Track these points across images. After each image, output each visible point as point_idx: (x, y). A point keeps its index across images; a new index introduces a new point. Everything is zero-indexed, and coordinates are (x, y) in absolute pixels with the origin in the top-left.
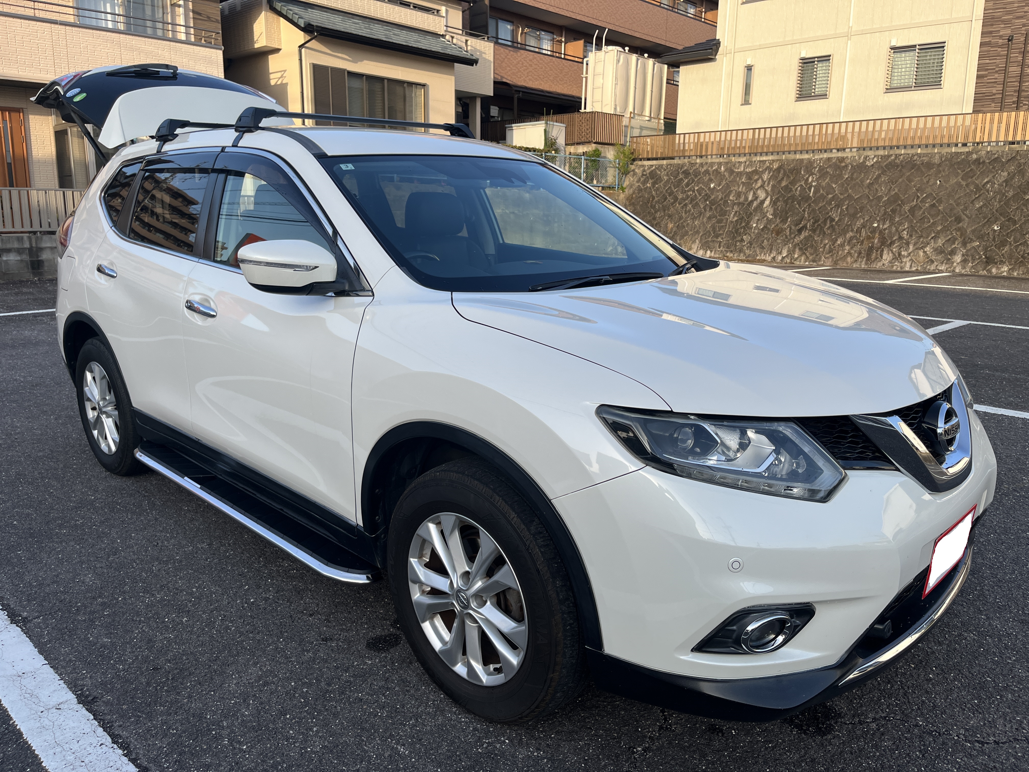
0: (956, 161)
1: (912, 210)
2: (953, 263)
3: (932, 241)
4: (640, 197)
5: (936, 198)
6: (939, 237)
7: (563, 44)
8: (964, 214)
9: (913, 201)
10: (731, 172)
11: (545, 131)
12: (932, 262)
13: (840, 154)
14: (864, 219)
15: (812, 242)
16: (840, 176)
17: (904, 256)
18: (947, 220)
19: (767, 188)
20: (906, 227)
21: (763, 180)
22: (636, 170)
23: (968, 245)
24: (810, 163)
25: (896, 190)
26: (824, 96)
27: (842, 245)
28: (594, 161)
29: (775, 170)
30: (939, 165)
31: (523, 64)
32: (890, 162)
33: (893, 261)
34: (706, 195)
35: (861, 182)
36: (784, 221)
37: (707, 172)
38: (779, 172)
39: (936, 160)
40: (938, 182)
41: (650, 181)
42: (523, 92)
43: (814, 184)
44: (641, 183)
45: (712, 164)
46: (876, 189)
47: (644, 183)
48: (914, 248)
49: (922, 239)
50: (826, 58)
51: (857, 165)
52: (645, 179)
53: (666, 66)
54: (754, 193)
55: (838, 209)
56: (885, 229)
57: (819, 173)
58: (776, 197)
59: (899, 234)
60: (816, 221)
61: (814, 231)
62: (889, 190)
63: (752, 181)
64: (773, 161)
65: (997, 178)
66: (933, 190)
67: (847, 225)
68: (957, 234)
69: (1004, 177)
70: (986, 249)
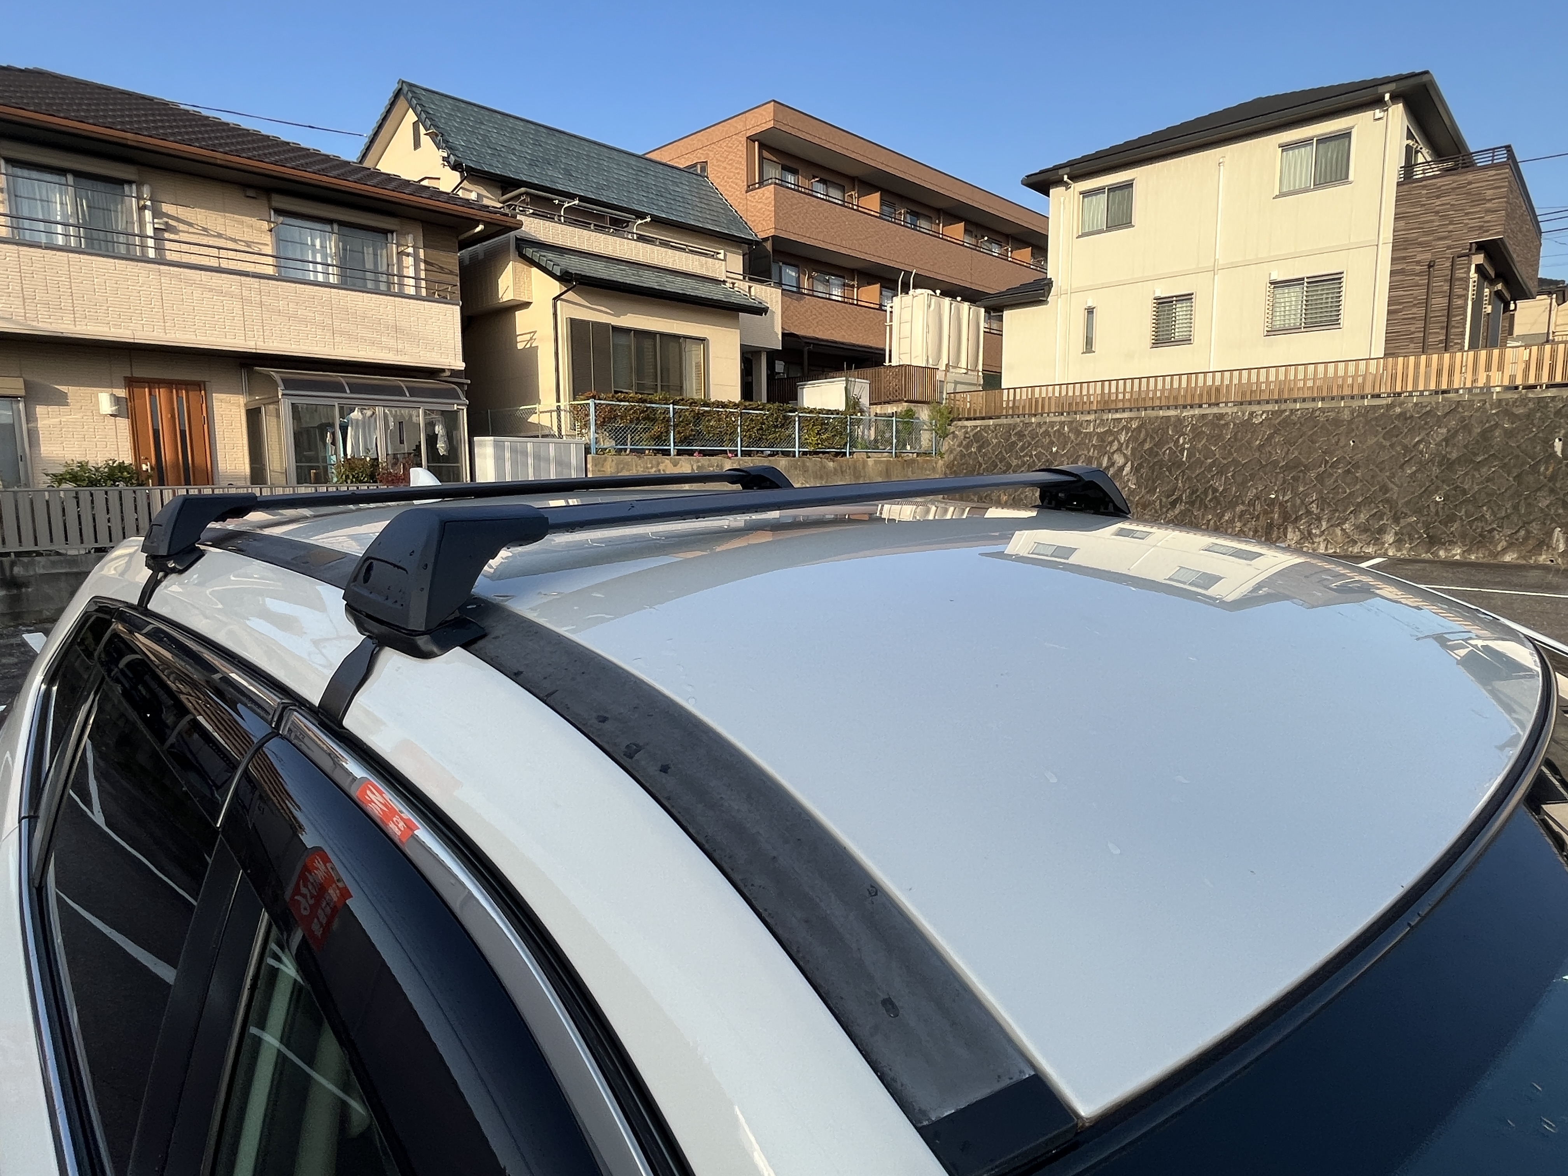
0: (1373, 416)
1: (1320, 478)
2: (1383, 543)
3: (1352, 515)
4: (963, 464)
5: (1350, 463)
6: (1360, 512)
7: (855, 289)
8: (1392, 482)
9: (1321, 466)
10: (1078, 433)
11: (846, 388)
12: (1355, 542)
13: (1215, 410)
14: (1257, 488)
15: (1190, 517)
16: (1220, 437)
17: (1316, 535)
18: (1370, 490)
19: (1125, 452)
20: (1314, 498)
21: (1119, 441)
22: (957, 432)
23: (1402, 520)
24: (1179, 420)
25: (1296, 453)
26: (1188, 341)
27: (1231, 521)
28: (907, 422)
29: (1134, 429)
30: (1351, 422)
31: (811, 312)
32: (1284, 419)
33: (1302, 541)
34: (1048, 461)
35: (1249, 444)
36: (1152, 491)
37: (1046, 433)
38: (1140, 432)
39: (1346, 415)
40: (1351, 442)
41: (975, 445)
42: (813, 344)
43: (1186, 446)
44: (964, 448)
45: (1052, 424)
46: (1270, 452)
47: (968, 447)
48: (1329, 525)
49: (1337, 514)
50: (1187, 297)
51: (1240, 423)
52: (969, 442)
53: (983, 310)
54: (1109, 459)
55: (1222, 476)
56: (1287, 502)
57: (1193, 433)
58: (1139, 462)
59: (1306, 508)
60: (1193, 492)
61: (1192, 503)
62: (1287, 453)
63: (1105, 444)
64: (1131, 419)
65: (1432, 435)
66: (1345, 453)
67: (1235, 496)
68: (1384, 507)
69: (1442, 434)
70: (1427, 528)
